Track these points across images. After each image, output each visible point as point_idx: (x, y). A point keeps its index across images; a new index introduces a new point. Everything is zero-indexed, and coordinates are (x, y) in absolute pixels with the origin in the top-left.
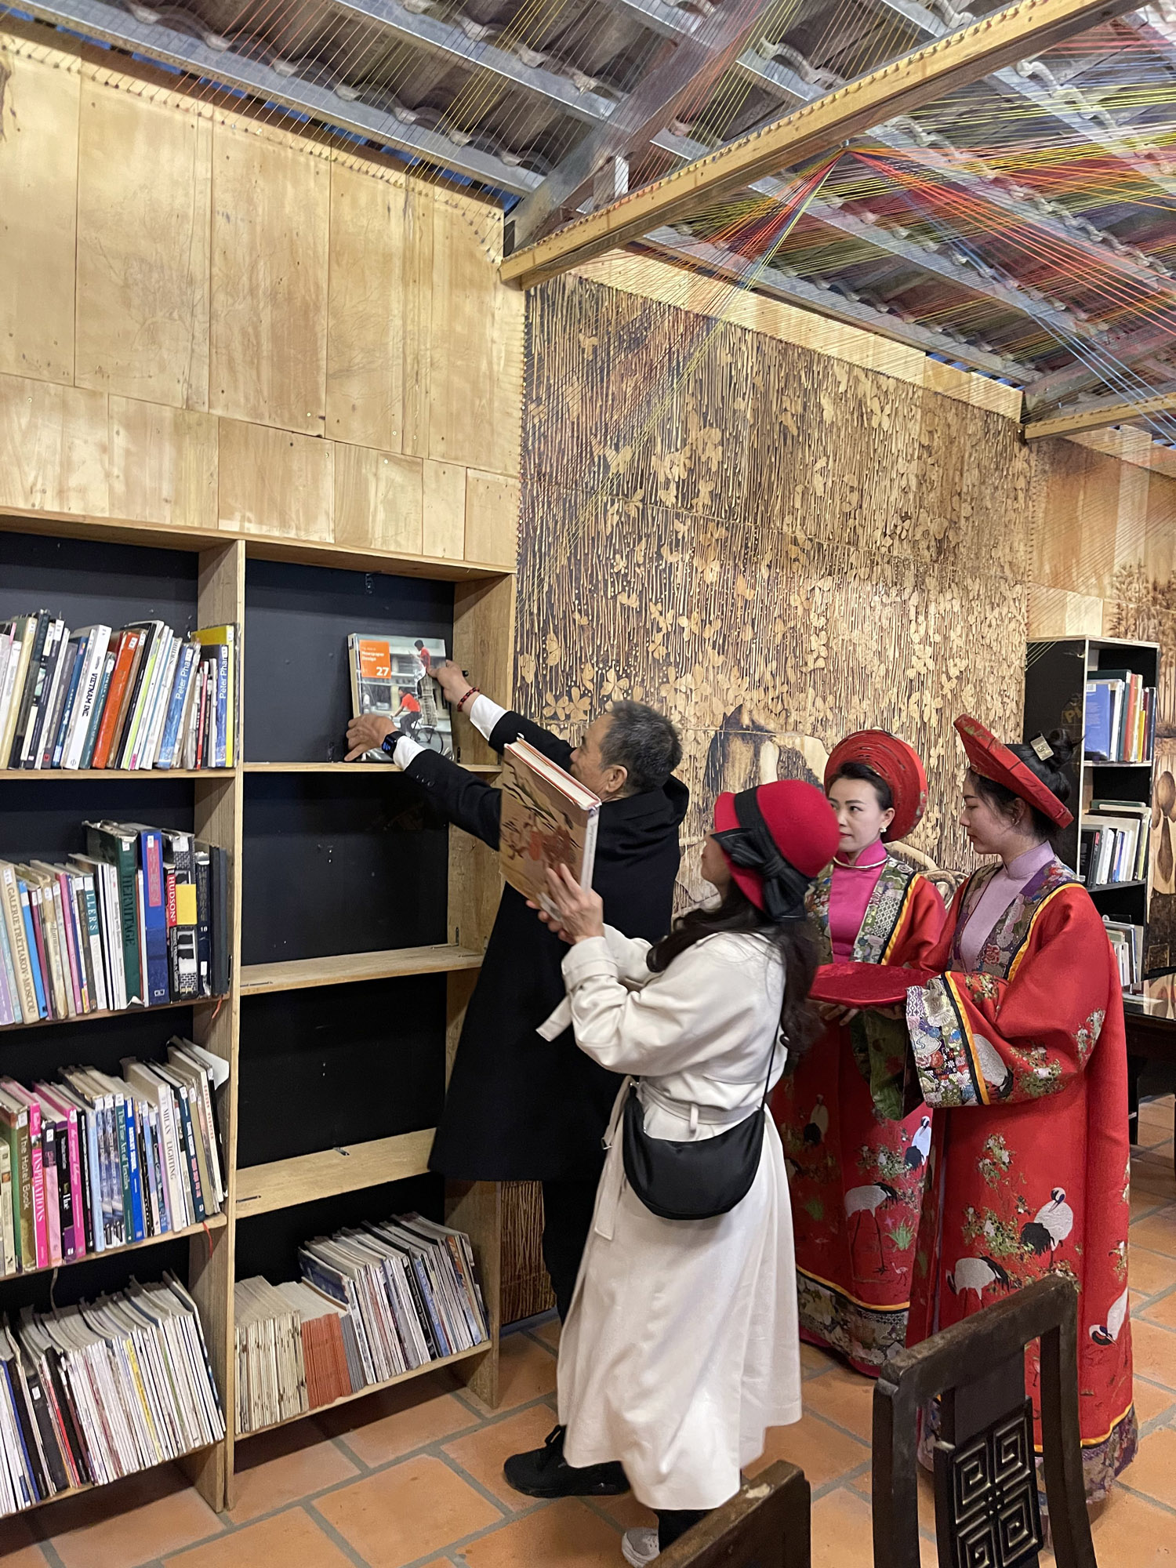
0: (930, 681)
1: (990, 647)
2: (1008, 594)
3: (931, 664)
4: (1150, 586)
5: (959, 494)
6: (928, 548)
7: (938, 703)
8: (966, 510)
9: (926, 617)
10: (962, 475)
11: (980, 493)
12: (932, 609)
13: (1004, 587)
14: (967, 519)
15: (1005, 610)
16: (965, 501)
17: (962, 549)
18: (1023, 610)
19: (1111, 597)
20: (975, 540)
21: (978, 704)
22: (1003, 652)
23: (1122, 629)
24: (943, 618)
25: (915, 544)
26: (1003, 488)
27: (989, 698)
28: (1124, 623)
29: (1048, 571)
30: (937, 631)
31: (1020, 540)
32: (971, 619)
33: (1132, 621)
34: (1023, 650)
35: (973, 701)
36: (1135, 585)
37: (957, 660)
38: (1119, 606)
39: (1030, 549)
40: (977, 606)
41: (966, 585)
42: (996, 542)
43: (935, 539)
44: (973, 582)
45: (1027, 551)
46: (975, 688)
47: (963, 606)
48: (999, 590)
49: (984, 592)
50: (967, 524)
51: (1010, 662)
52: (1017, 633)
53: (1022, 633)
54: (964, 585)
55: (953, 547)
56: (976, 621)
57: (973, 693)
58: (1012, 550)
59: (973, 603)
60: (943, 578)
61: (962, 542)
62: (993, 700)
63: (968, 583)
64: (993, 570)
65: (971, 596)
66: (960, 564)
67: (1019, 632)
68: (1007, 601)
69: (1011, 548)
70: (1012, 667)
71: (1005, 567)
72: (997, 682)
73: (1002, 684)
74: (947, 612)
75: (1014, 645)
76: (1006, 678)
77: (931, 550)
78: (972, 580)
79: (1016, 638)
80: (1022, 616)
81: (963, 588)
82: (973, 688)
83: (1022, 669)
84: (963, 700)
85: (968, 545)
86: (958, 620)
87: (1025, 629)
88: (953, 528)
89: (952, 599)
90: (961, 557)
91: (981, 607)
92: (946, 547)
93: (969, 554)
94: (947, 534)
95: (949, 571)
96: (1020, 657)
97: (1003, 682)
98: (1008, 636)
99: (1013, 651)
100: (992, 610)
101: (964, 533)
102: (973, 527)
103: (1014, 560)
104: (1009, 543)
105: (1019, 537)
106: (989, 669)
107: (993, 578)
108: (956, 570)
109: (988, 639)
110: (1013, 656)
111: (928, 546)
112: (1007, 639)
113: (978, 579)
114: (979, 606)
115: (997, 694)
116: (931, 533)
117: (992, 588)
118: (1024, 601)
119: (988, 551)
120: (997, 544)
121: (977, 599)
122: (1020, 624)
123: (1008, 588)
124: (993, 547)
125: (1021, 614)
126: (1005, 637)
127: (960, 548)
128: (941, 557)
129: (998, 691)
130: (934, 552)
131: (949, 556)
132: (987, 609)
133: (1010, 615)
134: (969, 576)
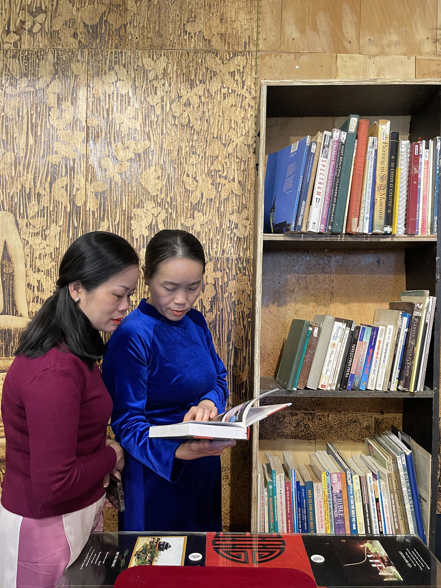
1: (188, 126)
2: (220, 68)
7: (100, 187)
9: (74, 103)
12: (83, 93)
13: (211, 62)
15: (215, 86)
17: (130, 29)
18: (249, 82)
19: (434, 53)
20: (155, 18)
21: (170, 185)
22: (214, 130)
25: (53, 35)
29: (295, 35)
35: (160, 184)
37: (131, 143)
39: (257, 17)
40: (164, 85)
41: (141, 65)
42: (193, 15)
43: (86, 26)
44: (155, 61)
45: (253, 18)
46: (162, 169)
47: (136, 88)
48: (204, 65)
49: (175, 69)
50: (138, 5)
51: (226, 140)
52: (239, 109)
53: (247, 107)
54: (138, 66)
55: (116, 30)
56: (162, 101)
57: (161, 175)
58: (224, 21)
59: (155, 83)
60: (99, 61)
61: (130, 23)
62: (197, 181)
63: (144, 63)
64: (190, 45)
65: (151, 76)
66: (129, 45)
67: (241, 108)
68: (218, 77)
69: (222, 19)
70: (230, 145)
71: (214, 40)
72: (203, 162)
73: (212, 164)
74: (109, 96)
75: (233, 121)
76: (220, 158)
77: (80, 36)
78: (153, 59)
79: (238, 113)
80: (247, 90)
81: (136, 68)
82: (160, 170)
83: (249, 146)
84: (143, 184)
85: (141, 25)
86: (129, 102)
87: (252, 104)
88: (115, 11)
89: (116, 82)
90: (130, 38)
91: (170, 86)
92: (103, 31)
93: (145, 34)
94: (105, 19)
95: (109, 53)
96: (244, 134)
97: (215, 162)
98: (223, 113)
99: (231, 127)
100: (191, 89)
101: (134, 14)
102: (149, 6)
103: (230, 31)
104: (219, 14)
105: (236, 6)
106: (187, 150)
107: (191, 54)
108: (121, 52)
109: (185, 118)
110: (232, 133)
111: (74, 34)
112: (220, 116)
113: (163, 58)
114: (167, 84)
115: (204, 175)
116: (79, 20)
117: (191, 64)
118: (249, 73)
119: (180, 27)
120: (195, 17)
121: (163, 78)
122: (244, 98)
123: (219, 62)
124: (188, 22)
125: (245, 88)
126: (217, 114)
127: (127, 29)
128: (96, 42)
129: (206, 172)
130: (83, 38)
131: (109, 39)
132: (182, 87)
133: (224, 91)
134: (147, 56)
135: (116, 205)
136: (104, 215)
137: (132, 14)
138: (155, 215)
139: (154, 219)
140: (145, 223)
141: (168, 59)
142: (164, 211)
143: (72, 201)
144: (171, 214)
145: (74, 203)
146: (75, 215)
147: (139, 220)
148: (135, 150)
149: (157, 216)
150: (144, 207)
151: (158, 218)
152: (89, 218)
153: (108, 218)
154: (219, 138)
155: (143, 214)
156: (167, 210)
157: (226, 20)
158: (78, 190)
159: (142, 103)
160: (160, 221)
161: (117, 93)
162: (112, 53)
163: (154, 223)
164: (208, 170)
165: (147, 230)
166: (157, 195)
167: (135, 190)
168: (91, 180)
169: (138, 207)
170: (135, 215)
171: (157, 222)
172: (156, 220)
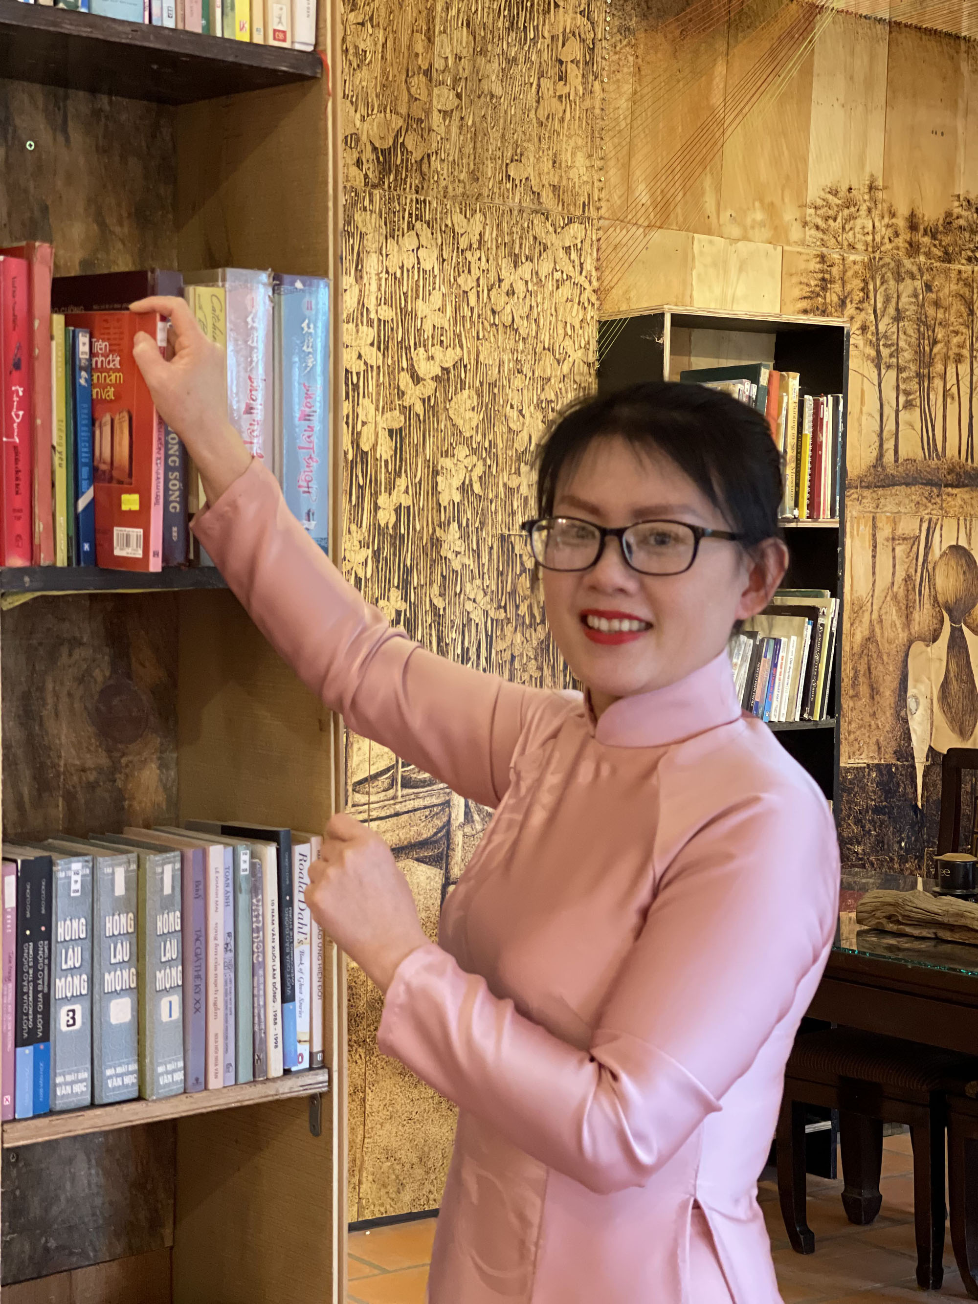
0: (372, 384)
1: (512, 327)
2: (551, 239)
3: (373, 356)
4: (901, 223)
5: (428, 73)
6: (359, 163)
7: (396, 420)
8: (443, 98)
9: (359, 278)
10: (430, 40)
11: (476, 70)
12: (372, 264)
13: (540, 228)
14: (446, 114)
15: (545, 268)
16: (441, 83)
17: (435, 163)
18: (589, 266)
19: (803, 243)
20: (469, 149)
21: (489, 421)
22: (545, 337)
23: (832, 297)
24: (398, 281)
26: (527, 60)
27: (514, 414)
28: (837, 287)
29: (645, 198)
30: (385, 301)
31: (577, 147)
32: (466, 282)
33: (857, 283)
34: (591, 333)
35: (476, 418)
36: (863, 222)
37: (436, 351)
38: (822, 258)
39: (598, 164)
40: (480, 259)
41: (450, 225)
42: (518, 151)
43: (375, 149)
44: (469, 220)
45: (593, 166)
46: (478, 396)
47: (444, 260)
48: (531, 233)
49: (494, 235)
50: (447, 123)
51: (560, 354)
52: (576, 306)
53: (586, 304)
54: (446, 226)
55: (416, 162)
56: (478, 286)
57: (476, 404)
58: (557, 165)
59: (468, 254)
60: (394, 213)
61: (437, 153)
62: (523, 416)
63: (455, 222)
64: (513, 199)
65: (463, 243)
66: (435, 189)
67: (579, 304)
68: (549, 252)
69: (554, 162)
70: (566, 362)
71: (544, 194)
72: (531, 387)
73: (543, 390)
74: (408, 271)
75: (568, 325)
76: (553, 381)
77: (365, 167)
78: (465, 216)
79: (574, 313)
80: (586, 277)
81: (443, 229)
82: (475, 397)
83: (589, 365)
84: (452, 416)
85: (451, 159)
86: (434, 283)
87: (593, 299)
88: (415, 130)
89: (418, 248)
90: (436, 178)
91: (488, 261)
92: (399, 162)
93: (456, 174)
94: (401, 140)
95: (408, 201)
96: (583, 345)
97: (546, 388)
98: (556, 310)
99: (566, 334)
100: (515, 267)
101: (442, 139)
102: (461, 128)
103: (564, 182)
104: (550, 153)
105: (572, 143)
106: (511, 365)
107: (515, 213)
108: (425, 201)
109: (508, 315)
110: (568, 342)
111: (358, 161)
112: (552, 315)
113: (478, 215)
114: (484, 259)
115: (532, 407)
116: (364, 138)
117: (514, 229)
118: (589, 251)
119: (501, 168)
120: (521, 155)
121: (479, 248)
122: (583, 289)
123: (551, 229)
124: (512, 161)
125: (584, 273)
126: (549, 312)
127: (432, 163)
128: (389, 179)
129: (535, 402)
130: (371, 170)
131: (406, 176)
132: (504, 265)
133: (557, 275)
134: (458, 210)
135: (417, 451)
136: (400, 468)
137: (439, 138)
138: (470, 469)
139: (468, 475)
140: (456, 482)
141: (485, 218)
142: (480, 463)
143: (356, 442)
144: (490, 466)
145: (358, 445)
146: (359, 466)
147: (449, 476)
148: (441, 361)
149: (471, 471)
150: (454, 455)
151: (472, 474)
152: (381, 472)
153: (406, 471)
154: (550, 349)
155: (453, 466)
156: (485, 460)
157: (560, 164)
158: (364, 423)
159: (451, 286)
160: (475, 478)
161: (419, 268)
162: (412, 200)
163: (467, 482)
164: (538, 399)
165: (458, 493)
166: (471, 437)
167: (443, 428)
168: (383, 408)
169: (447, 456)
170: (442, 468)
171: (471, 480)
172: (470, 476)
